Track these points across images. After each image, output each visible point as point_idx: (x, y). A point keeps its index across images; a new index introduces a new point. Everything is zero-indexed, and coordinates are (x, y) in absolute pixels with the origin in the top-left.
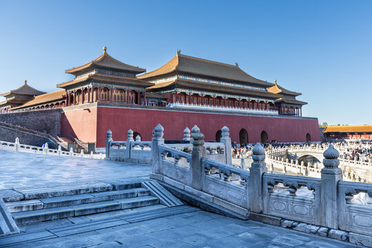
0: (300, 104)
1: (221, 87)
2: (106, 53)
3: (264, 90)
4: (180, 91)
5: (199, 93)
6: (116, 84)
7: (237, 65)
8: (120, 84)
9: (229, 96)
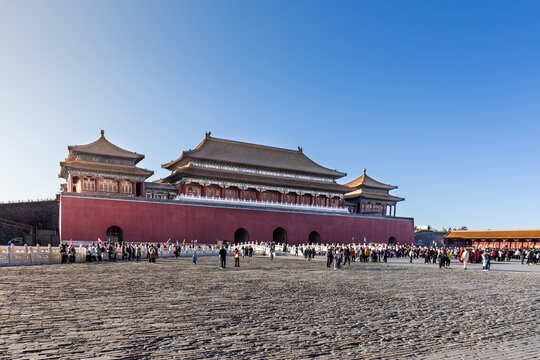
0: (394, 201)
1: (259, 177)
2: (103, 138)
3: (330, 181)
6: (103, 172)
7: (301, 150)
8: (107, 173)
9: (268, 188)
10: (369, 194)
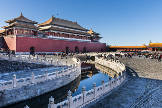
0: (100, 38)
1: (69, 30)
2: (22, 15)
3: (86, 32)
4: (52, 31)
5: (60, 32)
6: (25, 28)
7: (77, 22)
8: (27, 28)
9: (72, 34)
10: (94, 36)
